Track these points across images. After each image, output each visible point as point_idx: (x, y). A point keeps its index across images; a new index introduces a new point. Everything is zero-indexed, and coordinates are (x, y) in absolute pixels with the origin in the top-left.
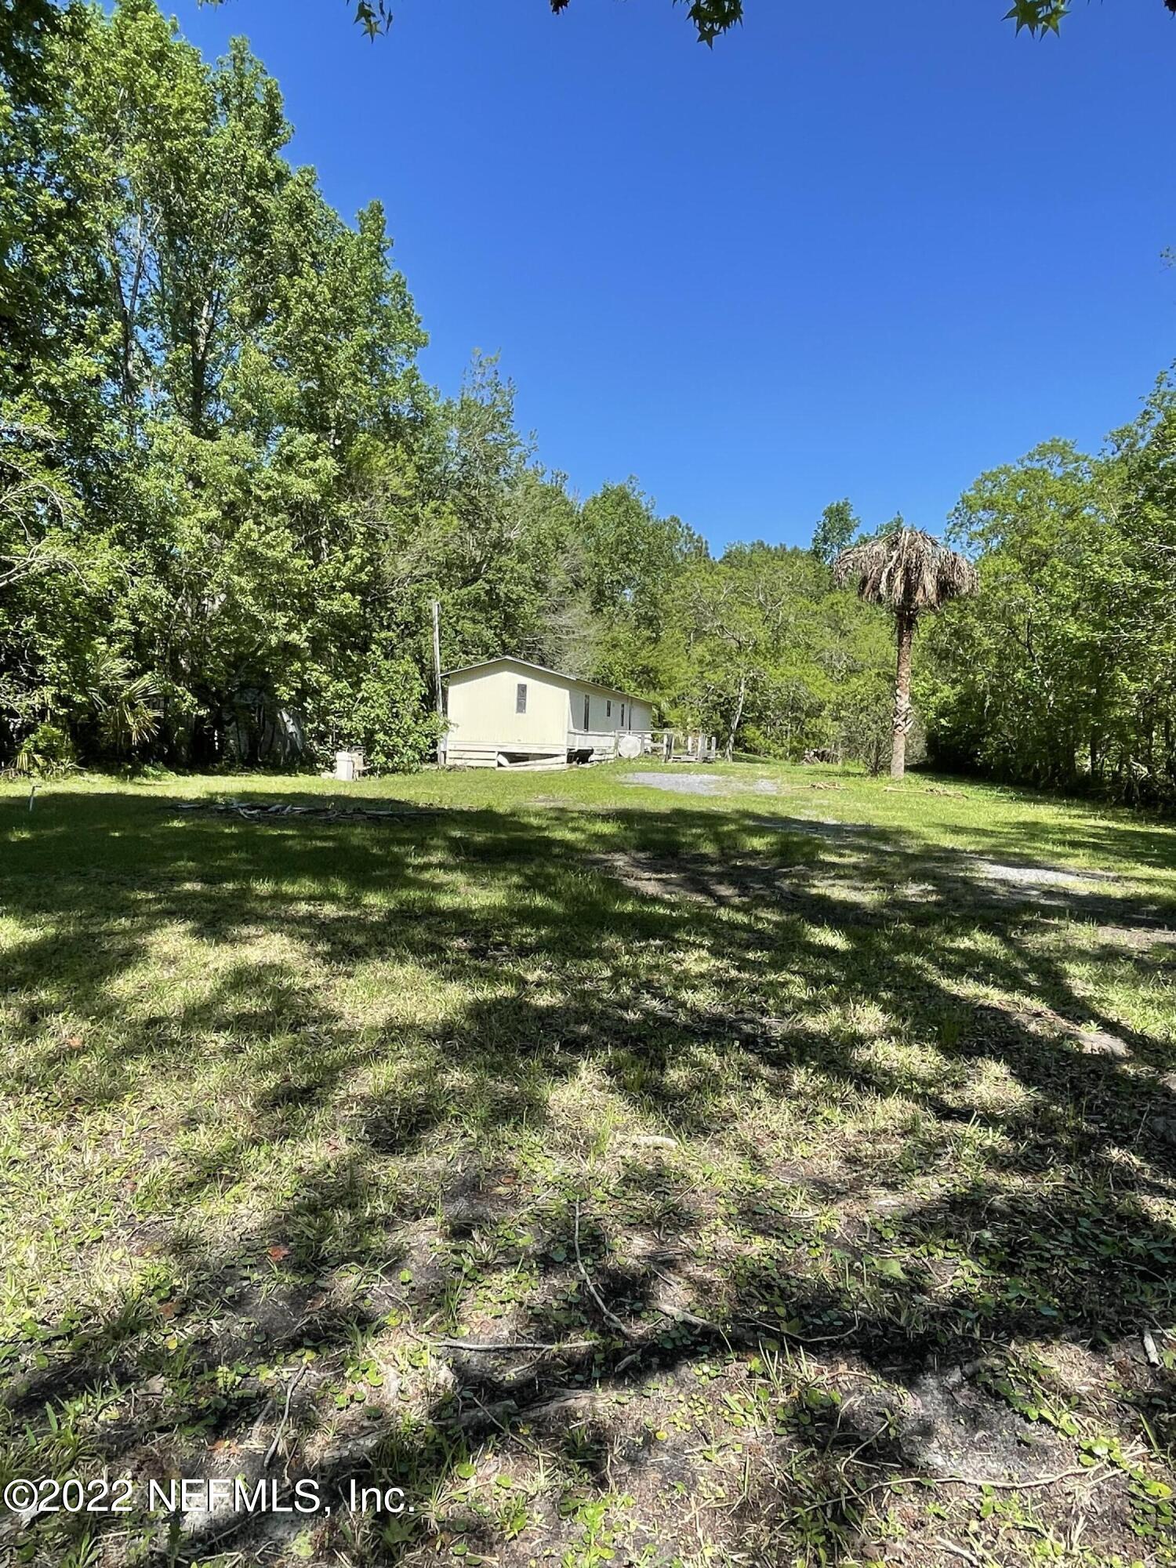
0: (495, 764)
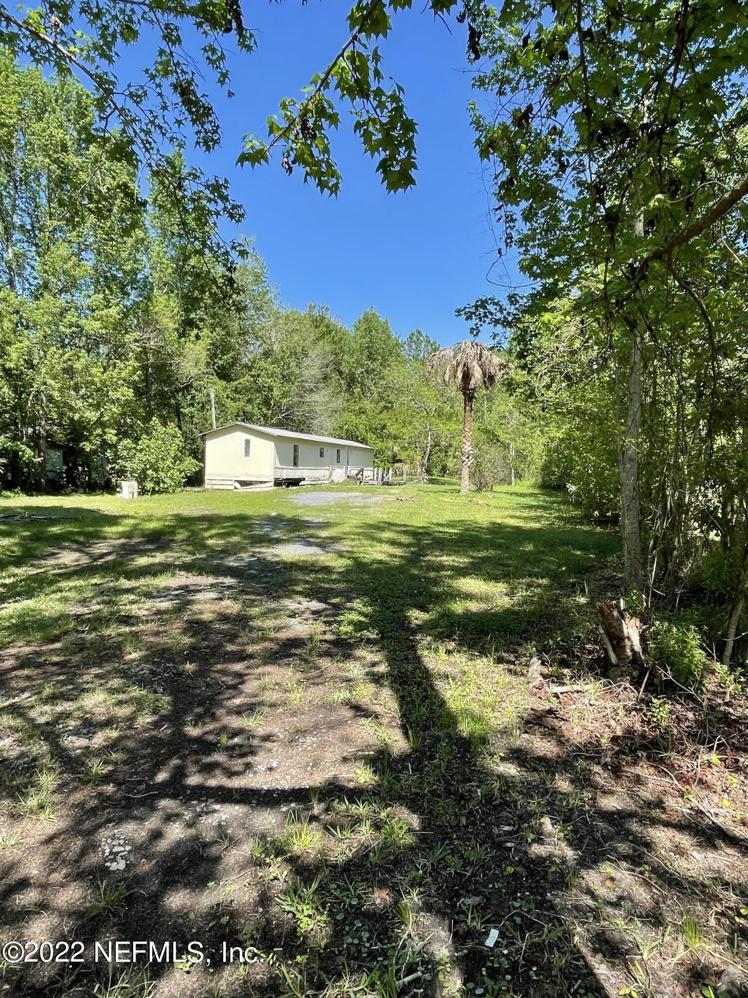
0: (232, 488)
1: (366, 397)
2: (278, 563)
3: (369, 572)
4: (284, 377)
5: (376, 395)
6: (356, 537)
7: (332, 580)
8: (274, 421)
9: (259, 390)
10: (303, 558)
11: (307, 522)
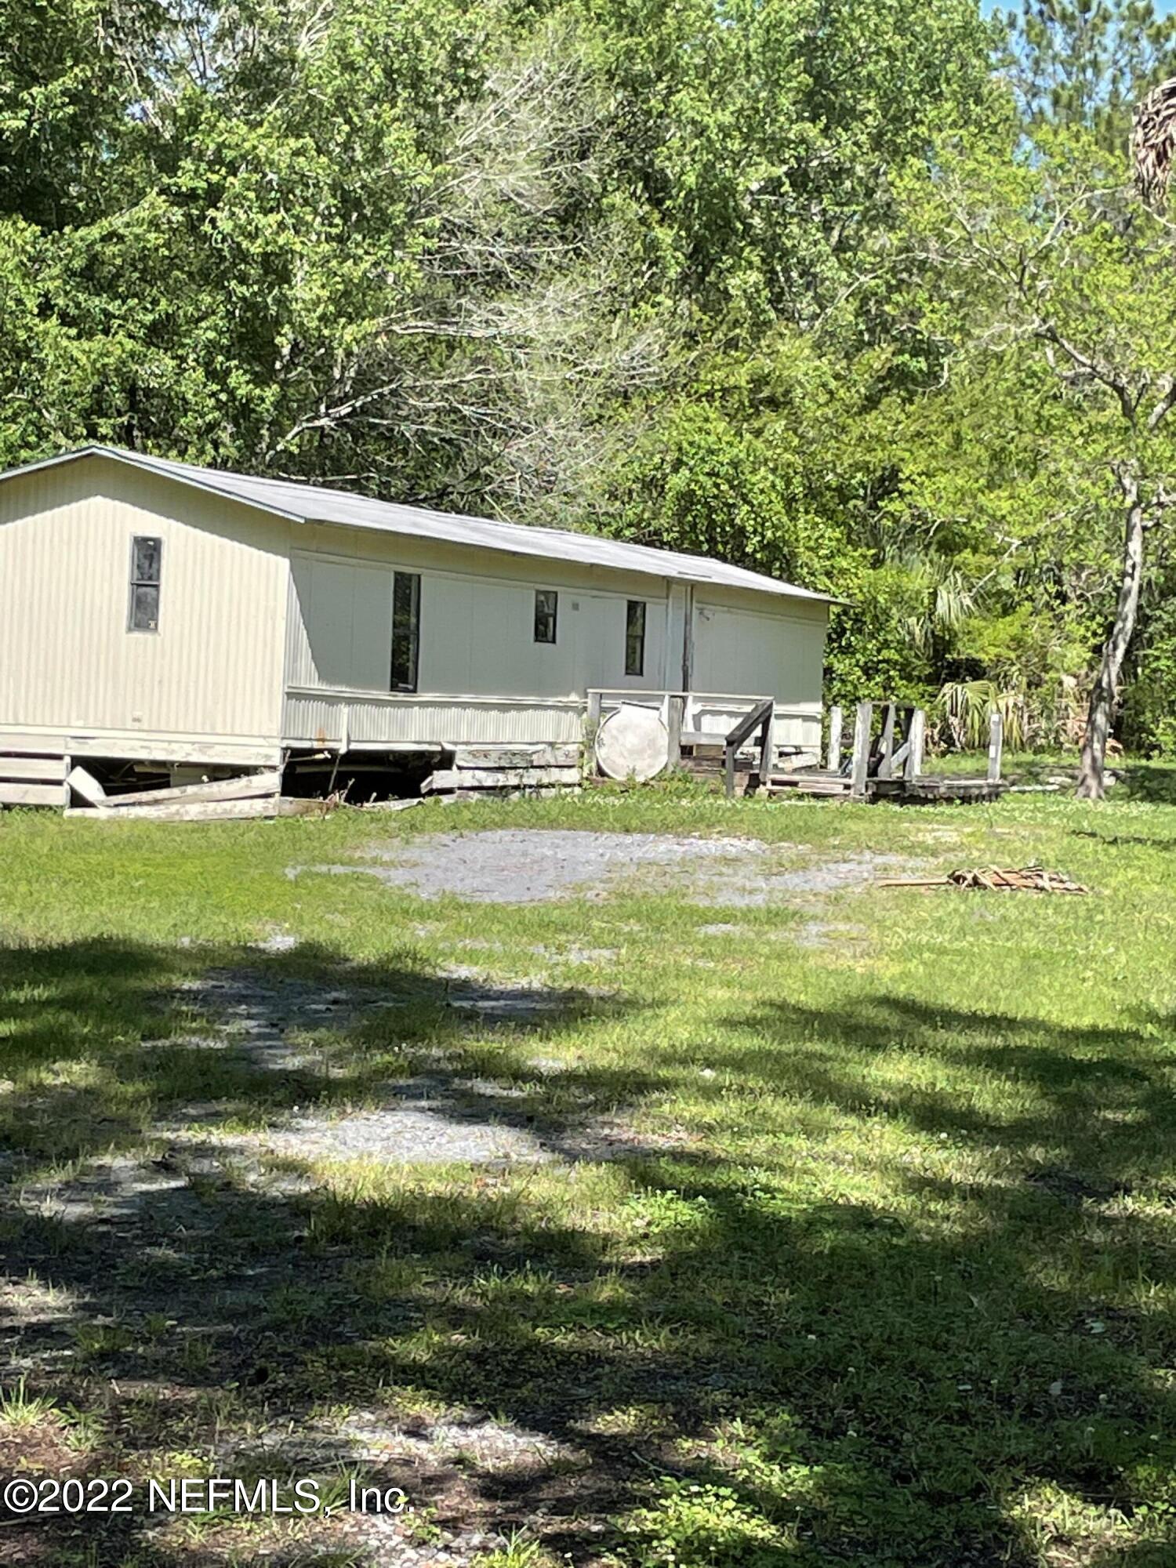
0: (58, 797)
1: (791, 317)
2: (298, 1208)
3: (795, 1272)
4: (348, 203)
5: (844, 312)
6: (728, 1077)
7: (595, 1310)
8: (290, 442)
9: (212, 275)
10: (434, 1187)
11: (463, 988)
